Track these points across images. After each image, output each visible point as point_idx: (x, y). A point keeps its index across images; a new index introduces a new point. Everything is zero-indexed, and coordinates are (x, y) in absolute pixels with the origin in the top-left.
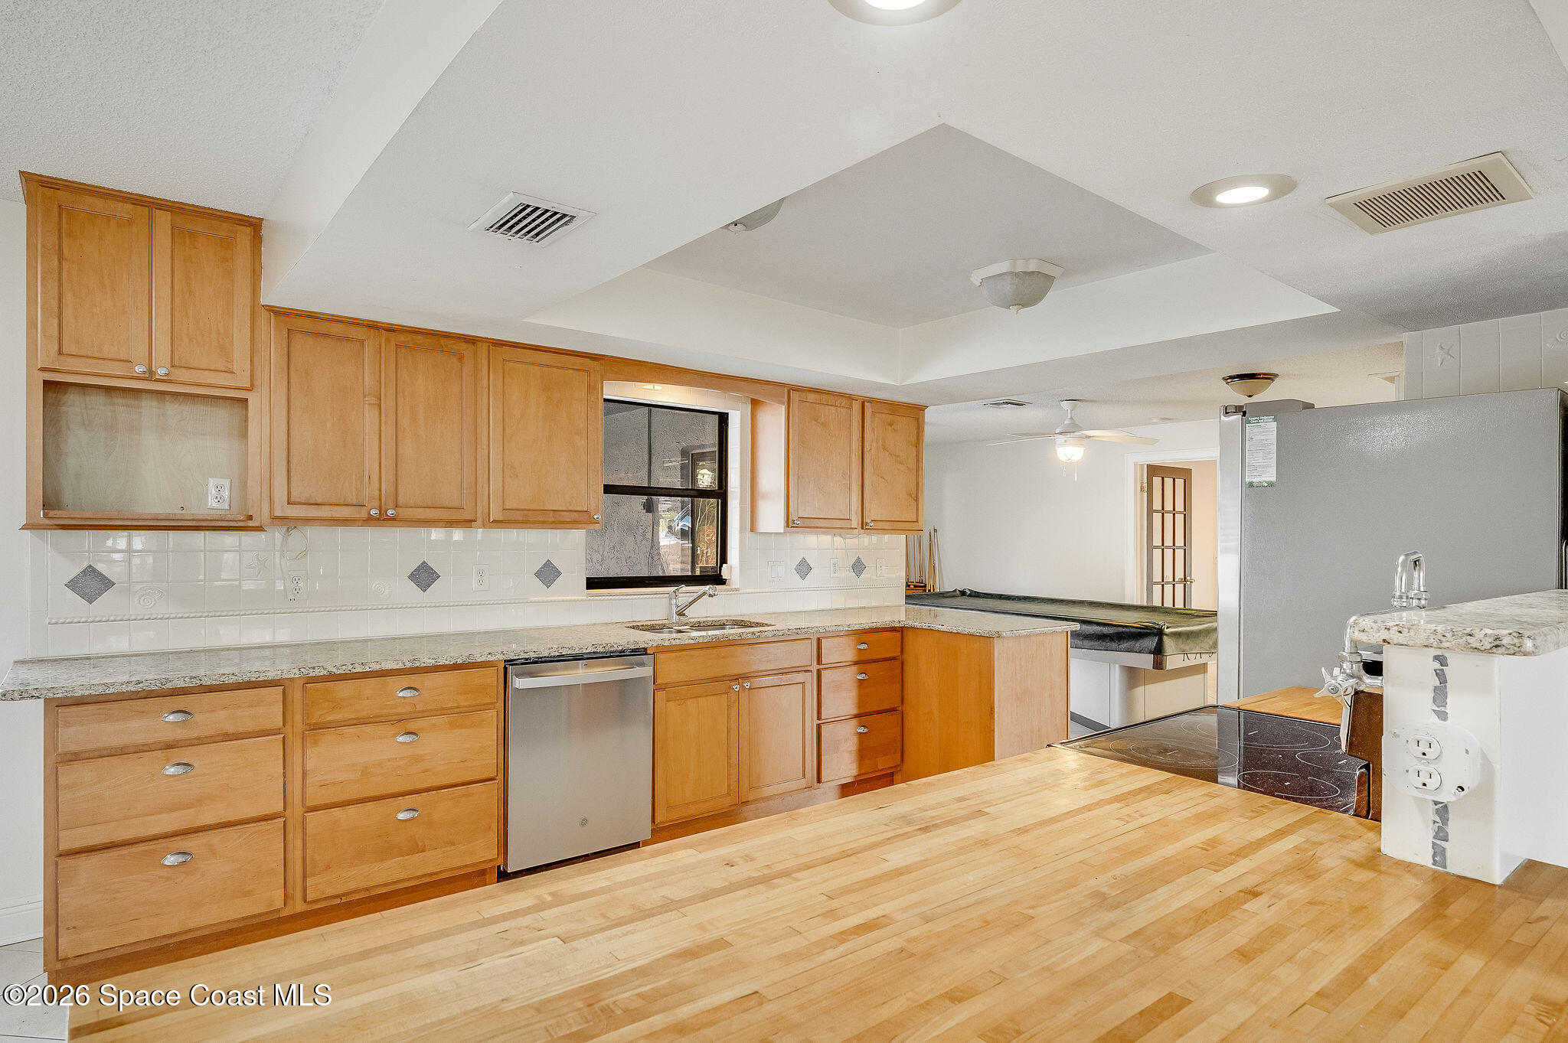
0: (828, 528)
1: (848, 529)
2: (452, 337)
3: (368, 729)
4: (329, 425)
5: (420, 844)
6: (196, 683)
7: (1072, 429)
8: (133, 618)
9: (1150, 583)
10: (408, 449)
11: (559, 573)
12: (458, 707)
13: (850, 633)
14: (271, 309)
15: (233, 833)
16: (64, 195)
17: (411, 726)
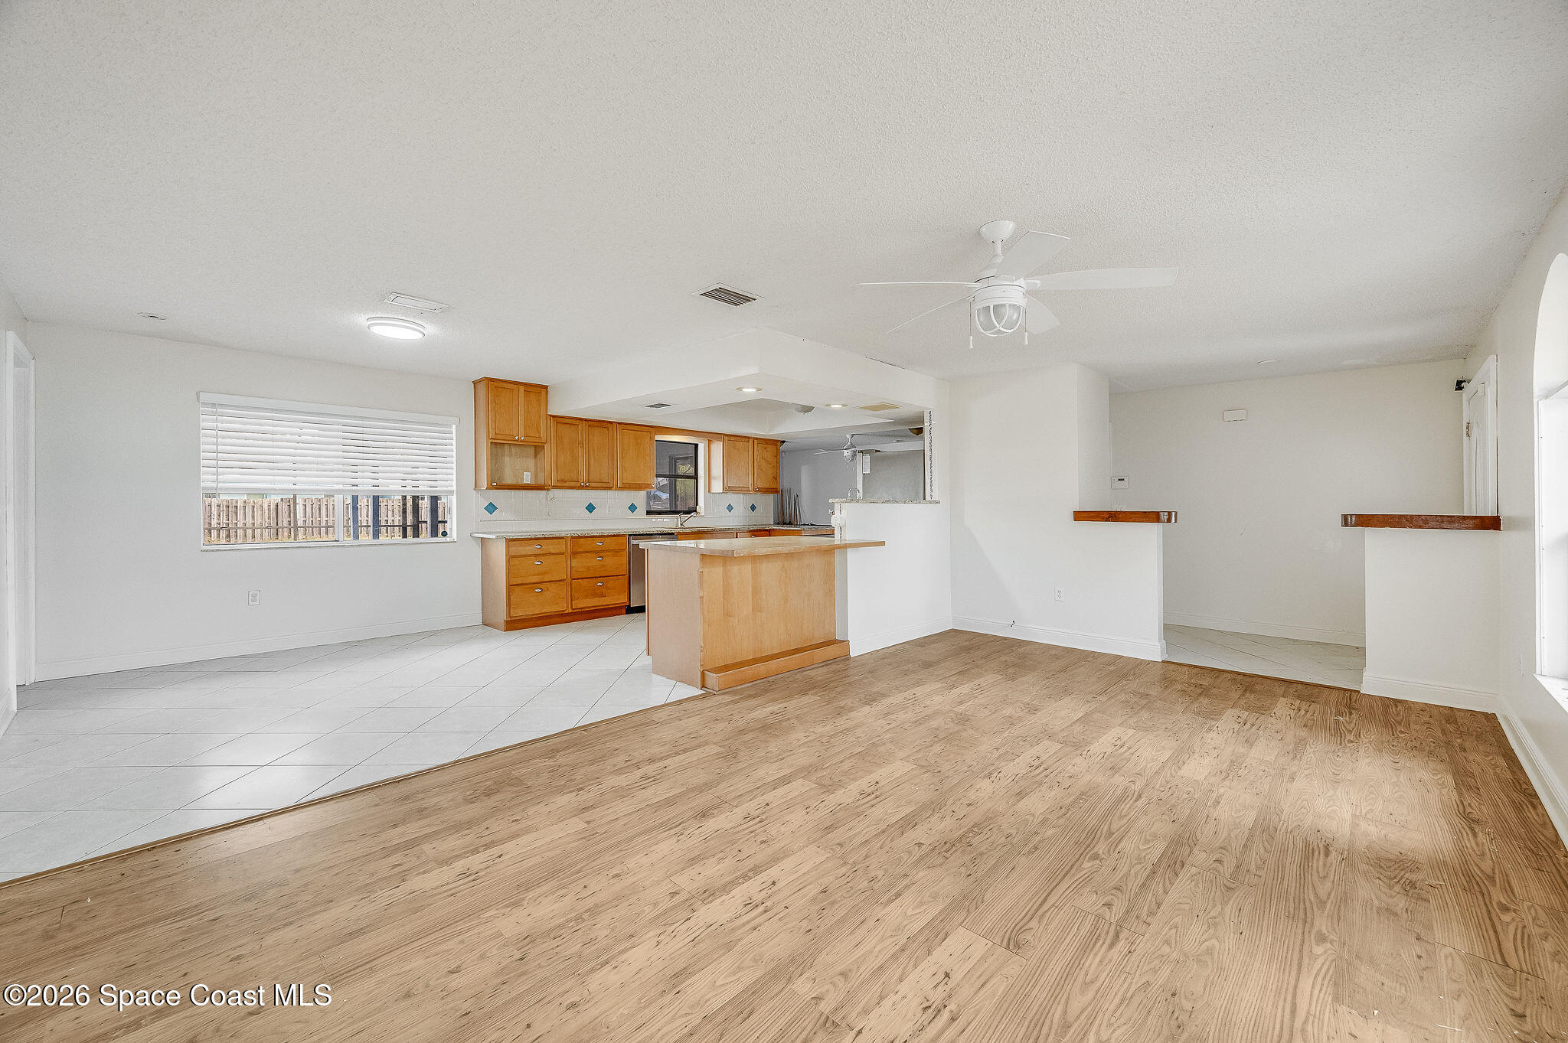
0: (740, 492)
1: (748, 492)
3: (589, 555)
4: (568, 455)
5: (605, 595)
6: (544, 537)
8: (503, 519)
10: (592, 462)
11: (637, 508)
12: (614, 550)
14: (551, 416)
15: (553, 584)
16: (496, 384)
17: (601, 555)
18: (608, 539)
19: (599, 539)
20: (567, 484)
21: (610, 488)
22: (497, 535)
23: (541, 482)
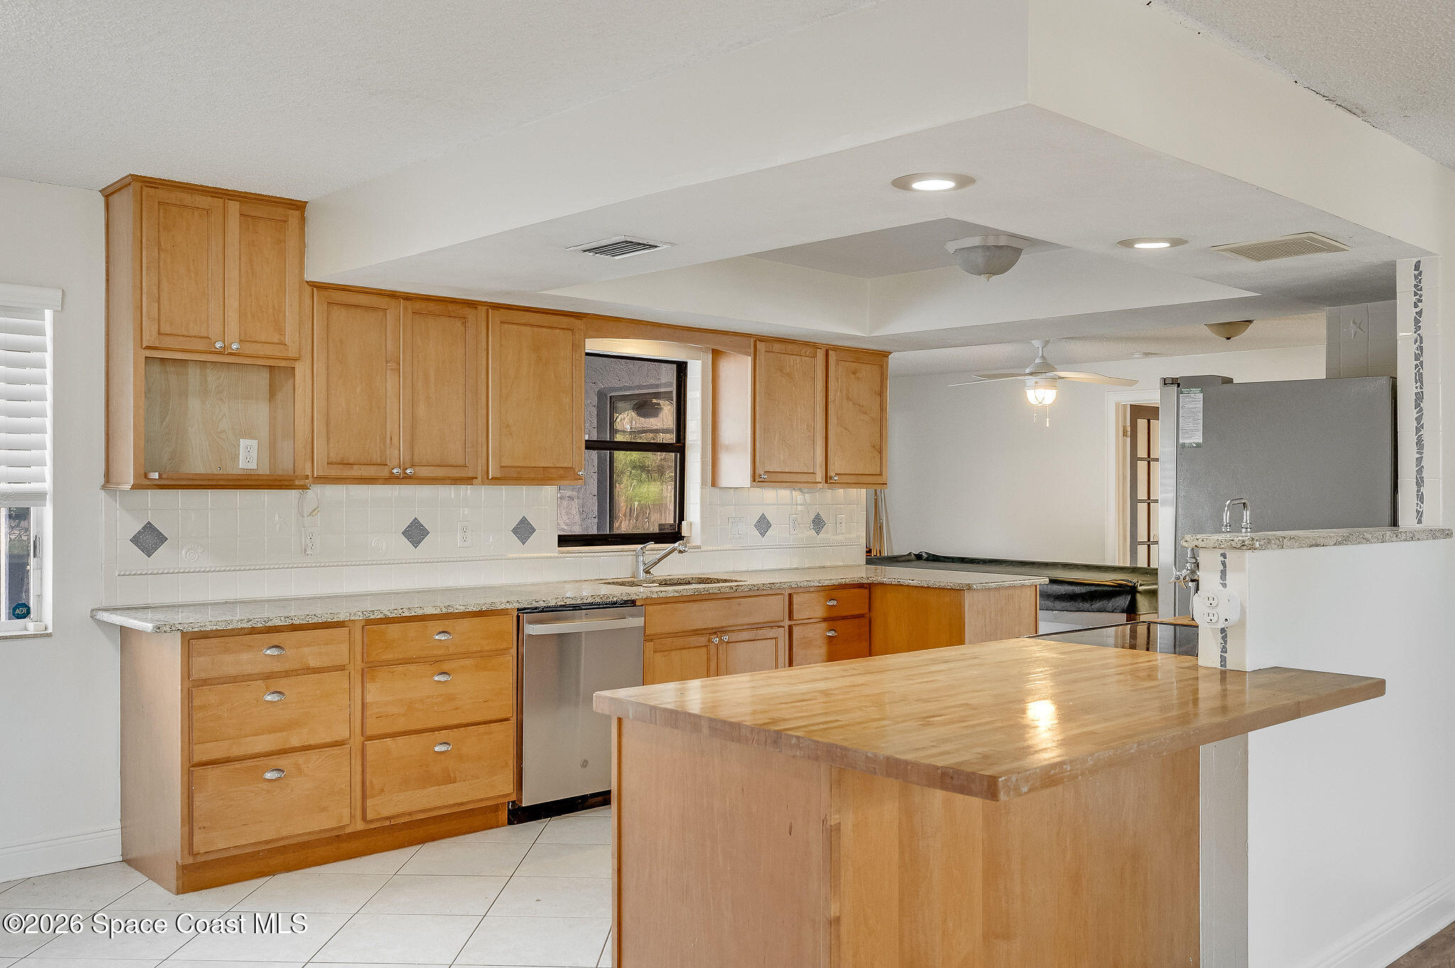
0: (792, 482)
1: (813, 483)
2: (457, 303)
3: (413, 667)
4: (358, 390)
5: (452, 776)
6: (289, 622)
7: (1044, 369)
8: (182, 571)
9: (1134, 543)
10: (421, 410)
11: (534, 530)
12: (481, 652)
13: (820, 589)
14: (313, 285)
15: (313, 755)
16: (162, 194)
17: (445, 667)
18: (466, 624)
19: (440, 625)
20: (356, 472)
21: (469, 480)
22: (161, 616)
23: (285, 466)
